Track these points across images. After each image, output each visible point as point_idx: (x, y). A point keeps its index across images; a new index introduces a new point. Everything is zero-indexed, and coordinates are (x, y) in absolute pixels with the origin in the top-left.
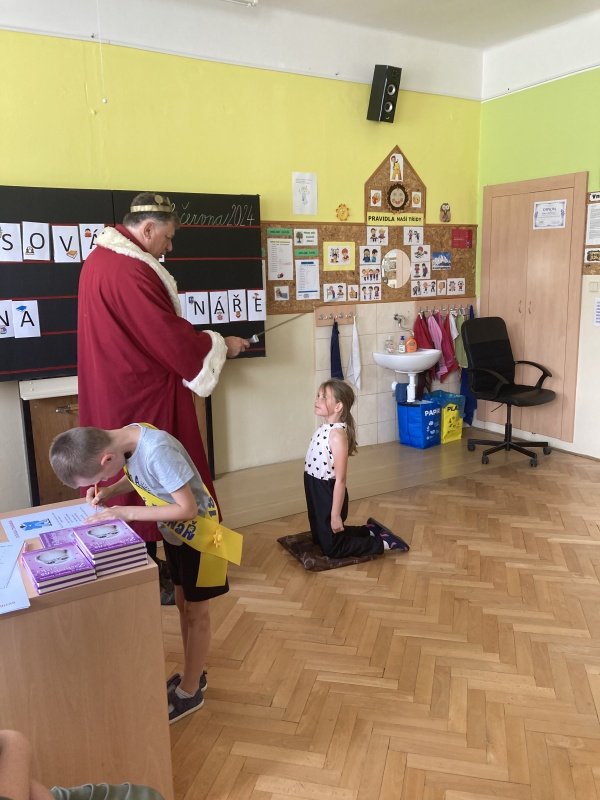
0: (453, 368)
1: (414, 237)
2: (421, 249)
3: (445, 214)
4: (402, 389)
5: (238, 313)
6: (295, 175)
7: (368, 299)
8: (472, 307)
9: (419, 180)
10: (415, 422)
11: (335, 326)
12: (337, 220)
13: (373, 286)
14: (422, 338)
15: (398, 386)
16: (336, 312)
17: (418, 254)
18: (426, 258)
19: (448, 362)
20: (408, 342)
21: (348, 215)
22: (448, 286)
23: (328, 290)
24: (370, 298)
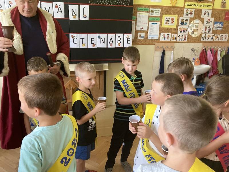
0: (216, 73)
1: (207, 14)
2: (209, 20)
3: (224, 5)
5: (119, 44)
11: (164, 51)
12: (170, 5)
14: (203, 60)
16: (165, 45)
17: (207, 22)
18: (211, 24)
19: (214, 71)
20: (196, 61)
21: (176, 3)
22: (220, 37)
23: (162, 36)
24: (182, 40)
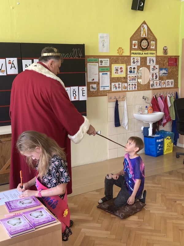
0: (169, 120)
1: (151, 62)
2: (154, 67)
3: (165, 51)
4: (146, 130)
5: (75, 97)
6: (100, 35)
7: (131, 90)
8: (177, 93)
9: (154, 36)
10: (152, 145)
11: (117, 102)
12: (118, 55)
13: (133, 84)
14: (155, 107)
15: (144, 128)
16: (117, 95)
17: (153, 69)
18: (157, 71)
19: (167, 117)
20: (149, 109)
21: (123, 52)
22: (166, 83)
23: (113, 86)
24: (132, 89)
